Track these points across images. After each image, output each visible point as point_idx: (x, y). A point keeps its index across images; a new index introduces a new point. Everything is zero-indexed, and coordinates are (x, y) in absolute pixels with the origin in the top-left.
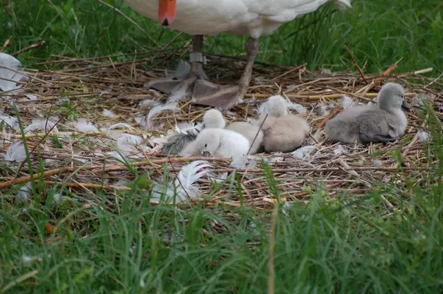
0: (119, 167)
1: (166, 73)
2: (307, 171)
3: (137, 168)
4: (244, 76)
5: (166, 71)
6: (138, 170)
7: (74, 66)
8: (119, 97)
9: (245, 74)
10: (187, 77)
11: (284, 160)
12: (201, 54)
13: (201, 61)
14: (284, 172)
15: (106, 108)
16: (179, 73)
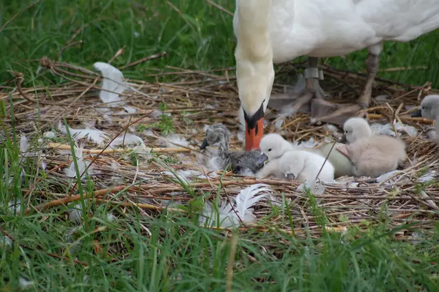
0: (177, 188)
1: (285, 89)
2: (381, 199)
3: (194, 189)
4: (364, 94)
5: (285, 86)
6: (196, 191)
7: (191, 79)
8: (224, 113)
9: (365, 92)
10: (302, 94)
11: (358, 186)
12: (317, 69)
13: (317, 76)
14: (355, 200)
15: (208, 124)
16: (298, 89)
